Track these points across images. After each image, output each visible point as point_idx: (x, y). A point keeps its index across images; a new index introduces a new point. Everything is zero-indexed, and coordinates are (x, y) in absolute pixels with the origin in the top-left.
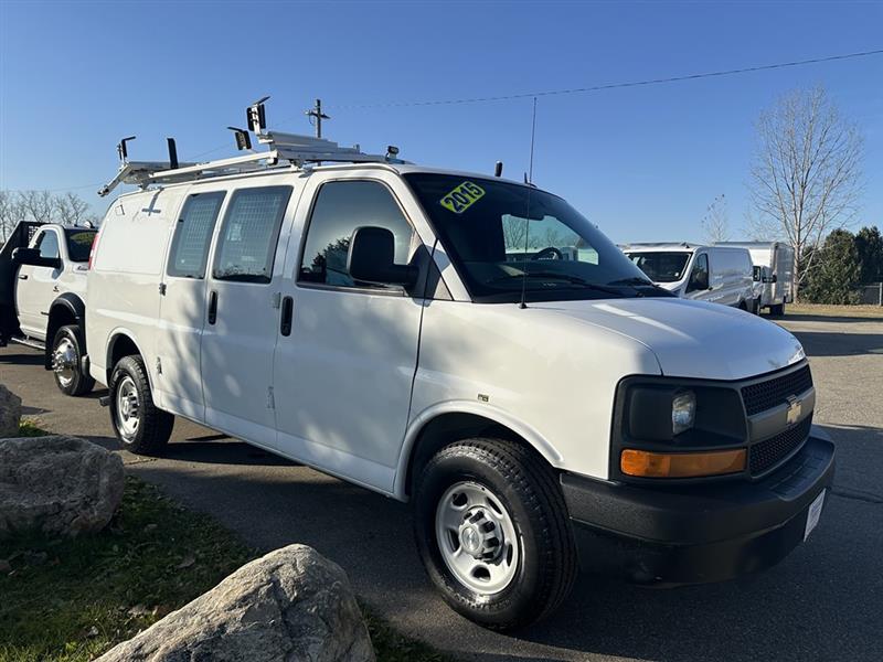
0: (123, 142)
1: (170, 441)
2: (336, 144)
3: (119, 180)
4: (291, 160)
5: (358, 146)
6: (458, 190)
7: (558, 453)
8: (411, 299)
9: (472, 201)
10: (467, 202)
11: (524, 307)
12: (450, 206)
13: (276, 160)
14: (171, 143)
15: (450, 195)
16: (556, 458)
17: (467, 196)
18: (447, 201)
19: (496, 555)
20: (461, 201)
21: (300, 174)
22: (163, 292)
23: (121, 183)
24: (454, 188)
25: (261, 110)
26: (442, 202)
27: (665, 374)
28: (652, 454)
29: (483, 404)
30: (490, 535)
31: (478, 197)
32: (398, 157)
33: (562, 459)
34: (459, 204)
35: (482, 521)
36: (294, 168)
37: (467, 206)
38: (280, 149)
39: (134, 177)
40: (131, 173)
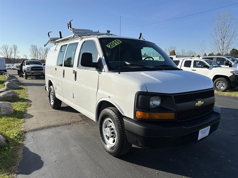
0: (49, 33)
1: (61, 106)
2: (93, 31)
3: (48, 42)
4: (79, 36)
5: (98, 31)
6: (113, 42)
7: (124, 112)
8: (97, 71)
9: (116, 45)
10: (115, 45)
11: (119, 73)
12: (109, 47)
13: (74, 36)
14: (60, 32)
15: (110, 43)
16: (123, 113)
17: (115, 43)
18: (108, 45)
19: (114, 136)
20: (113, 45)
21: (80, 39)
22: (56, 70)
23: (49, 43)
24: (112, 41)
25: (70, 23)
26: (107, 45)
27: (148, 91)
28: (143, 113)
29: (109, 99)
30: (112, 131)
31: (119, 44)
32: (110, 33)
33: (124, 113)
34: (112, 46)
35: (111, 128)
36: (80, 38)
37: (114, 46)
38: (75, 33)
39: (52, 41)
40: (51, 41)
